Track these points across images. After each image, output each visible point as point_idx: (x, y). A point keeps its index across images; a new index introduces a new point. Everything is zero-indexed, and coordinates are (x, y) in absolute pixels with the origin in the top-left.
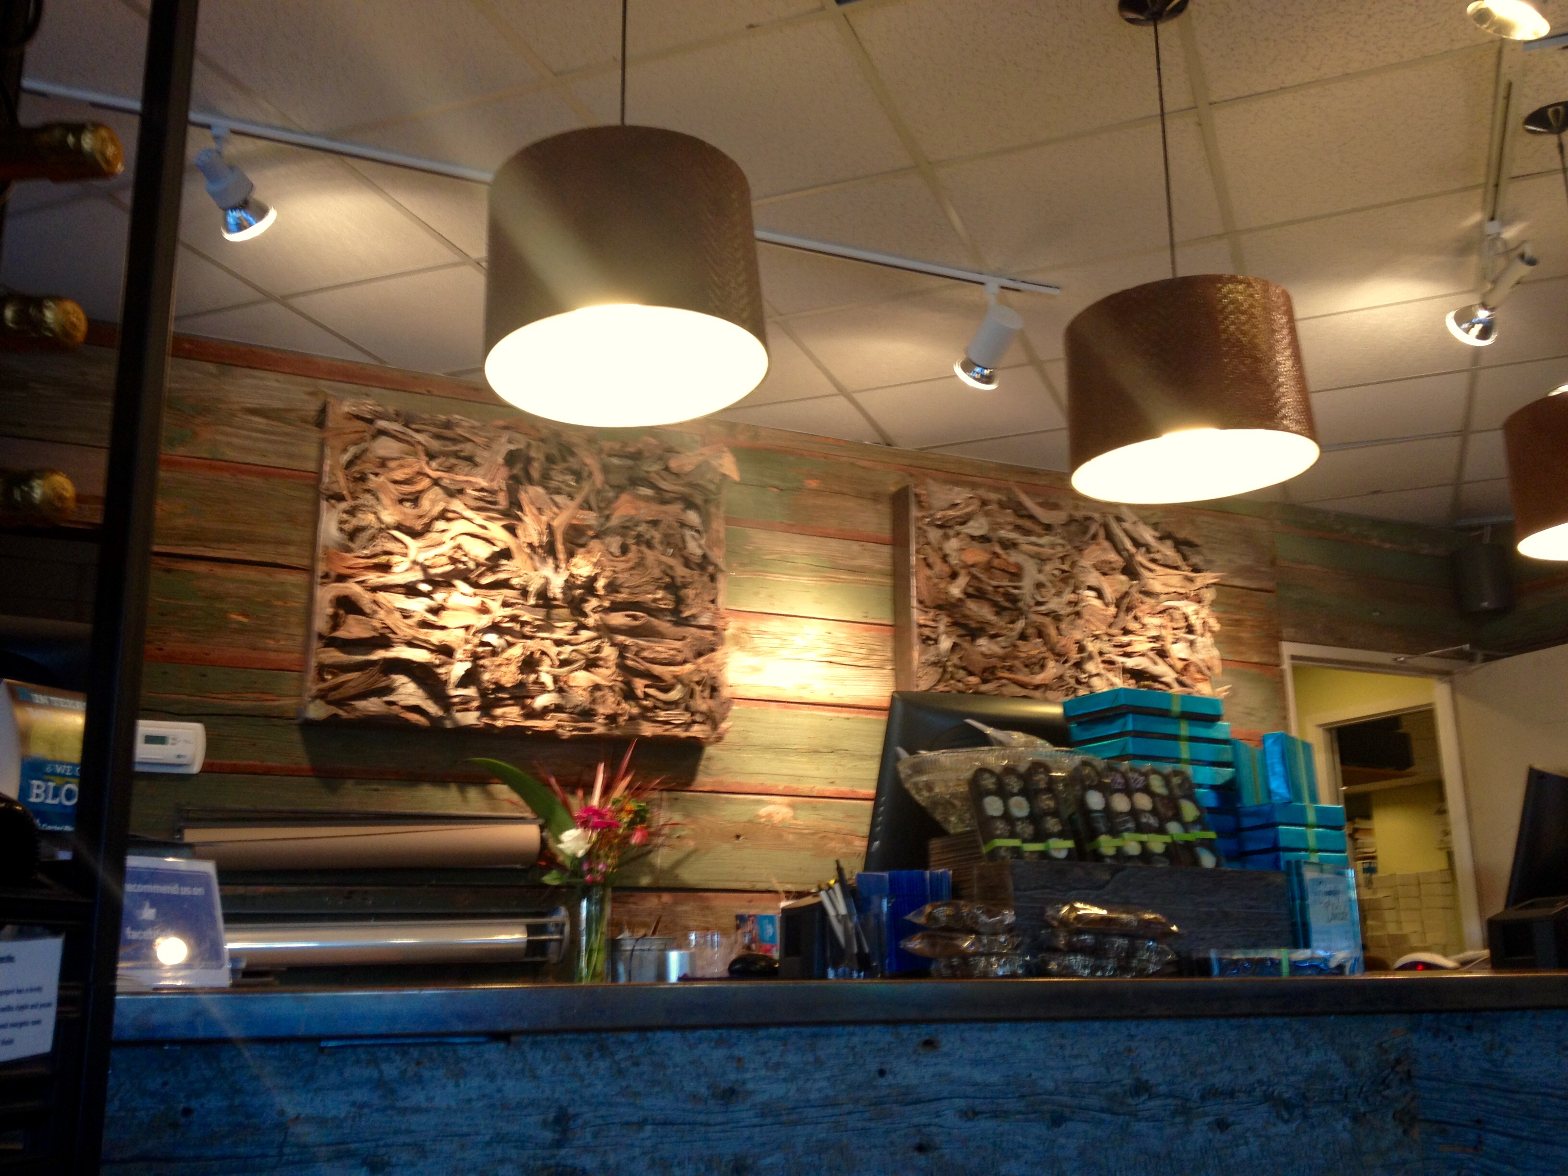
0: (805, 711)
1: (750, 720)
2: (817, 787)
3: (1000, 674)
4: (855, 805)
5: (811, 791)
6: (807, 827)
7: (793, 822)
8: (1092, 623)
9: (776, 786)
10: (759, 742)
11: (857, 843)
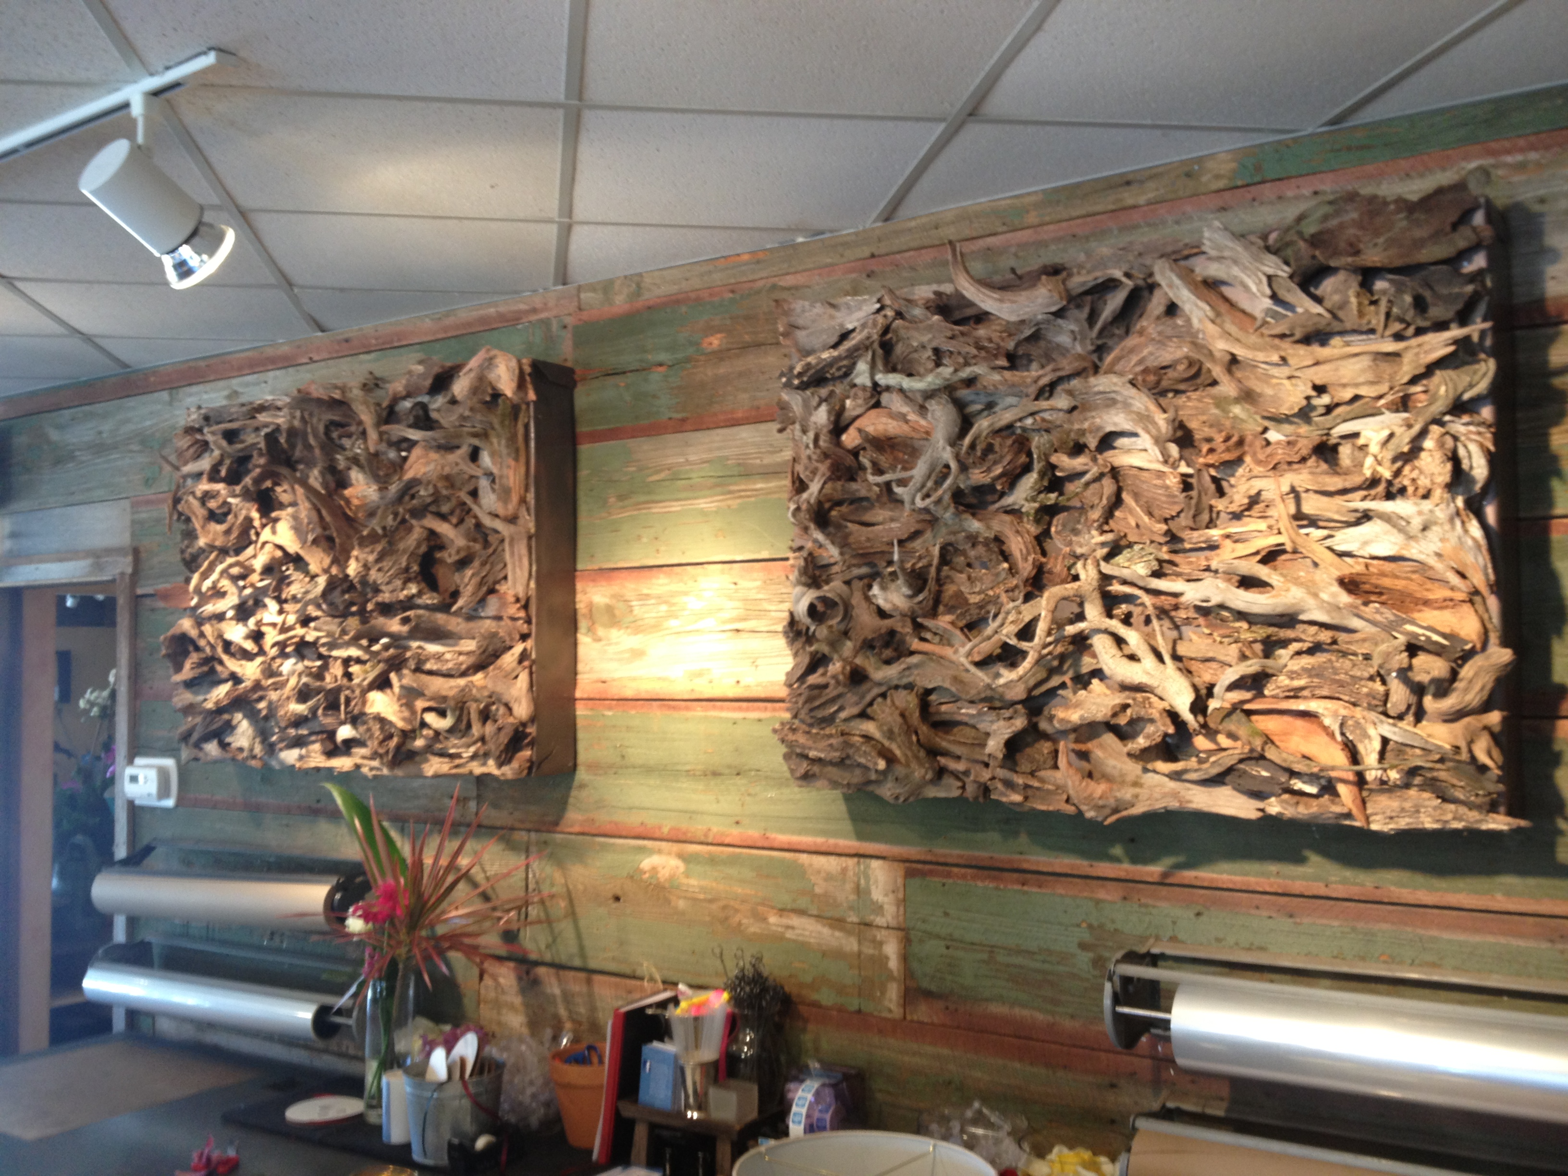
0: (699, 711)
1: (628, 729)
2: (715, 829)
3: (916, 644)
4: (771, 858)
5: (706, 835)
6: (703, 889)
7: (685, 881)
8: (1131, 511)
9: (660, 827)
10: (640, 762)
11: (773, 919)
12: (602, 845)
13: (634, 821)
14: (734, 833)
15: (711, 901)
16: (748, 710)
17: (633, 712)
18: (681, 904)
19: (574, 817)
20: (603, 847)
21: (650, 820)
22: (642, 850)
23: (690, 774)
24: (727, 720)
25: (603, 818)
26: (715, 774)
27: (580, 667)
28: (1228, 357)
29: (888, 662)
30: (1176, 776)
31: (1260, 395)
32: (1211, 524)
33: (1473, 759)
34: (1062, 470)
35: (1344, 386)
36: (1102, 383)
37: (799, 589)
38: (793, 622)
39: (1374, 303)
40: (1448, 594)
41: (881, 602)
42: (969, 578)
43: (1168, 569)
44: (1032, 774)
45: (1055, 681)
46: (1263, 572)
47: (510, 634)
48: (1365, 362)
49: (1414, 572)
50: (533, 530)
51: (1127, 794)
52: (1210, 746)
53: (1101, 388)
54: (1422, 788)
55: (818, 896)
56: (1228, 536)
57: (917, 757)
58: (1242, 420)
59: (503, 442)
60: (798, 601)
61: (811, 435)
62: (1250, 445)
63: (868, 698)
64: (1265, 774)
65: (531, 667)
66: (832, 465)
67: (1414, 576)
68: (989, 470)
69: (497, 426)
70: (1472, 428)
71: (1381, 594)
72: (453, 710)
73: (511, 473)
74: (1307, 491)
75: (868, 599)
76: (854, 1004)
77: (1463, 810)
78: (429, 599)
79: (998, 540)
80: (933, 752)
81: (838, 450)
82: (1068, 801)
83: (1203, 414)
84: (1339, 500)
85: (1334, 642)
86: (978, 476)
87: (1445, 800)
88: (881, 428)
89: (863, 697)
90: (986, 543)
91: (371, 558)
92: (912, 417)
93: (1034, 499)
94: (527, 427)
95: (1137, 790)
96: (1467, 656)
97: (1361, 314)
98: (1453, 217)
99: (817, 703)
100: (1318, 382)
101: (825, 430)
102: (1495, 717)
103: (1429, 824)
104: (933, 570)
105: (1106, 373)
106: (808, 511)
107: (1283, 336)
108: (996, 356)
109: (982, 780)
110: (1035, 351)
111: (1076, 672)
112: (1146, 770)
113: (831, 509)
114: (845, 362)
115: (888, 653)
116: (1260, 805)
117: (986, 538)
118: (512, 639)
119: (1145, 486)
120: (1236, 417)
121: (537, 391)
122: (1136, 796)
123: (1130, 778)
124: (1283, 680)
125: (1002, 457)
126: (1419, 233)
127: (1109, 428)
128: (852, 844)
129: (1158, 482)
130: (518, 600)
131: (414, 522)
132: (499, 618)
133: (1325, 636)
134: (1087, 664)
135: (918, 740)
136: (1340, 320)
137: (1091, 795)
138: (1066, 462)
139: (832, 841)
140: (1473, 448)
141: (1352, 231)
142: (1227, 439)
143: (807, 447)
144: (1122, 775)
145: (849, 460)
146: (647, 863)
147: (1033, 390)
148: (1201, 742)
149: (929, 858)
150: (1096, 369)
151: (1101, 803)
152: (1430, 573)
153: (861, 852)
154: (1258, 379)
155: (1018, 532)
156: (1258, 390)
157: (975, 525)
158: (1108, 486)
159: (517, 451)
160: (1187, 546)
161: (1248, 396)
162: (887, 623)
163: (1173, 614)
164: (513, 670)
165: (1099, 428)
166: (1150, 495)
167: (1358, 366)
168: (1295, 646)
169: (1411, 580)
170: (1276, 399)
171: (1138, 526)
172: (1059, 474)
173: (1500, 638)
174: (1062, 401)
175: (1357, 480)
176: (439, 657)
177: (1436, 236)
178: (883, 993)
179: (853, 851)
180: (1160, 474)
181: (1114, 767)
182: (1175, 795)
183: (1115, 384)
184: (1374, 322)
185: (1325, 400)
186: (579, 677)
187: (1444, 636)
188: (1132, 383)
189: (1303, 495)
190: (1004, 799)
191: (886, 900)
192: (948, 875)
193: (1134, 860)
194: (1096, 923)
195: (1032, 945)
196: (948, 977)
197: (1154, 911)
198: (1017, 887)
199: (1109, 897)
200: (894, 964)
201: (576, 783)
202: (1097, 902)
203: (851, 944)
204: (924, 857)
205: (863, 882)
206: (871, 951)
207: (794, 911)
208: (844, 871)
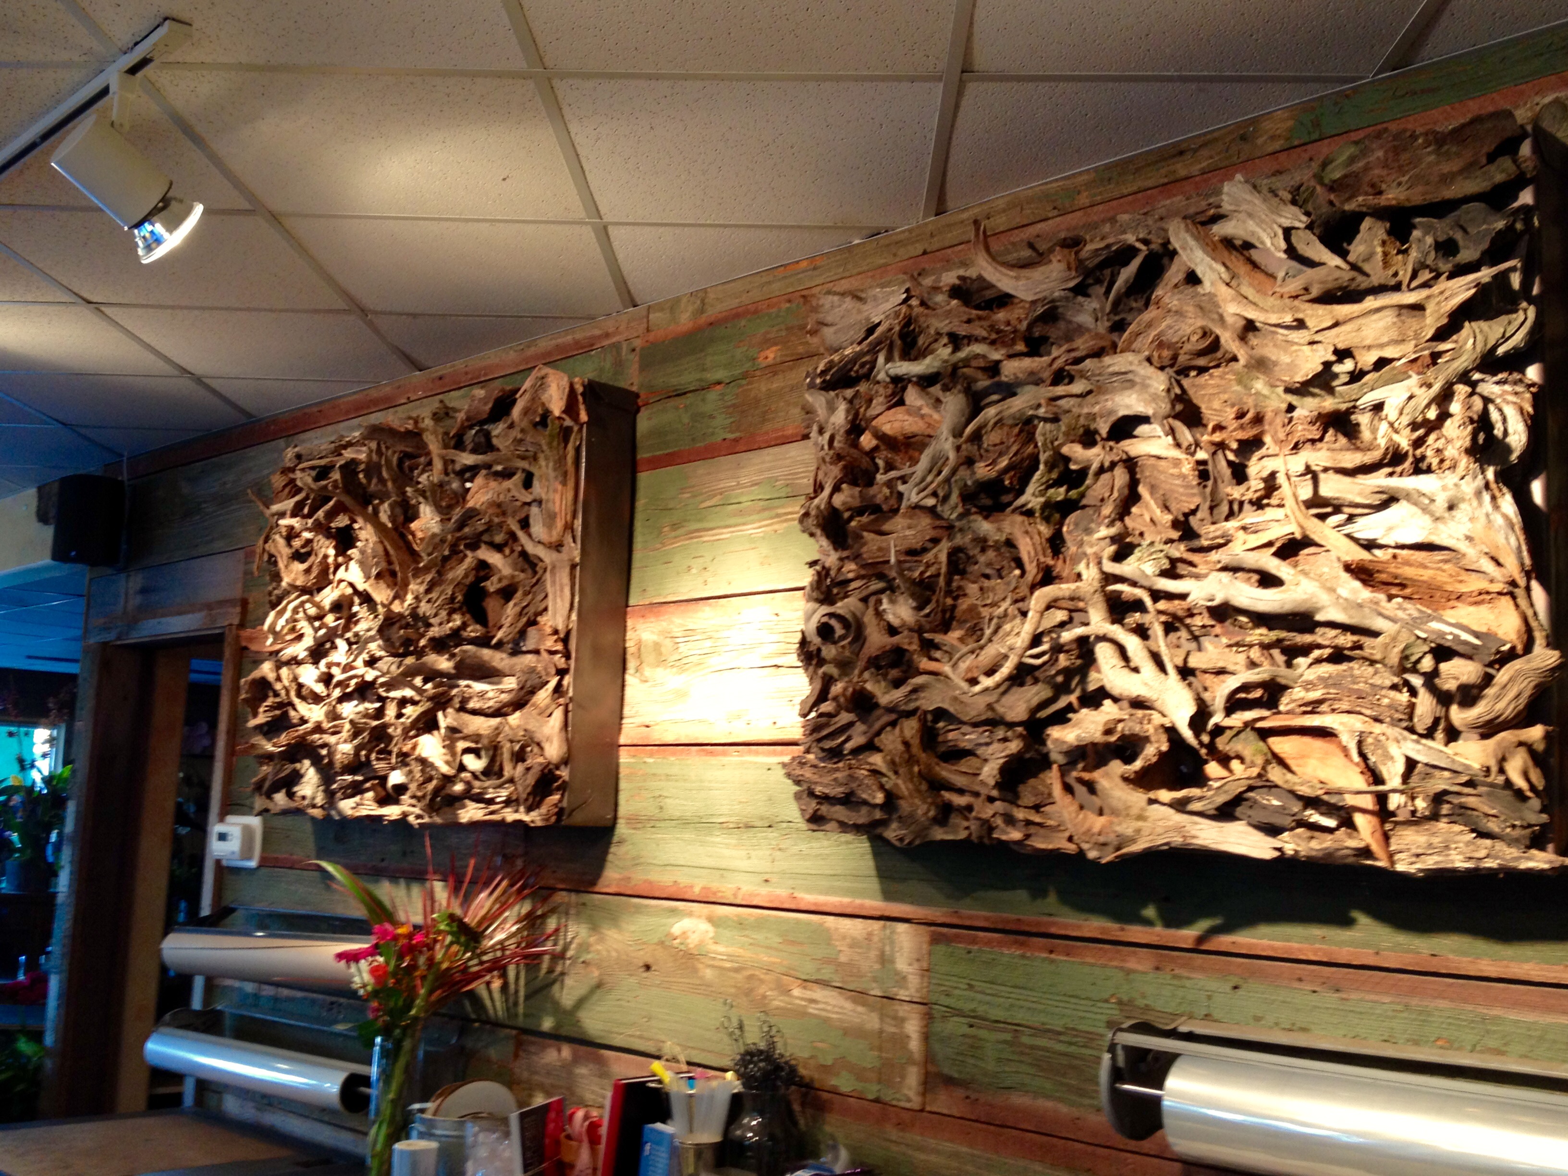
0: (734, 757)
1: (667, 778)
2: (745, 889)
3: (925, 664)
4: (798, 921)
5: (735, 895)
6: (730, 958)
7: (714, 947)
8: (1147, 507)
9: (692, 887)
10: (677, 814)
11: (796, 992)
12: (636, 906)
13: (665, 879)
14: (763, 894)
15: (737, 970)
16: (782, 754)
17: (673, 759)
18: (708, 973)
19: (611, 876)
20: (638, 910)
21: (684, 879)
22: (673, 911)
23: (723, 827)
25: (640, 878)
26: (748, 827)
27: (627, 711)
28: (1243, 323)
29: (897, 684)
30: (1183, 807)
31: (1275, 363)
32: (1231, 515)
33: (1507, 781)
34: (1076, 463)
35: (1369, 348)
36: (1116, 363)
37: (812, 605)
38: (804, 643)
39: (1405, 252)
40: (1484, 585)
41: (890, 617)
42: (981, 589)
43: (1182, 569)
44: (1037, 808)
45: (1062, 703)
46: (1278, 567)
47: (545, 669)
48: (1388, 318)
49: (1446, 561)
50: (578, 560)
51: (1130, 828)
52: (1223, 773)
53: (1115, 369)
54: (1452, 820)
55: (844, 965)
56: (1244, 528)
57: (919, 791)
58: (1265, 396)
59: (551, 465)
60: (808, 619)
61: (827, 436)
62: (1270, 424)
63: (877, 726)
64: (1276, 803)
65: (567, 705)
66: (845, 467)
67: (1446, 567)
68: (994, 463)
69: (545, 448)
70: (1507, 387)
71: (1407, 587)
72: (487, 749)
73: (557, 497)
74: (1326, 470)
75: (879, 614)
76: (873, 1090)
77: (1498, 845)
78: (474, 631)
79: (1010, 544)
80: (937, 785)
81: (853, 451)
82: (1070, 839)
83: (1225, 392)
84: (1361, 479)
85: (1358, 646)
86: (983, 471)
87: (1479, 833)
88: (897, 425)
89: (871, 725)
90: (997, 547)
91: (422, 589)
92: (926, 410)
93: (1042, 493)
94: (578, 450)
95: (1140, 824)
96: (1505, 659)
97: (1386, 264)
98: (1490, 148)
99: (825, 732)
101: (842, 431)
103: (1460, 862)
104: (942, 581)
105: (1121, 352)
106: (817, 517)
107: (1297, 296)
108: (1013, 342)
109: (984, 816)
110: (1053, 333)
111: (1084, 690)
112: (1152, 802)
113: (851, 519)
114: (867, 358)
115: (894, 673)
116: (1275, 842)
117: (997, 542)
118: (548, 674)
119: (1162, 477)
120: (1258, 393)
121: (589, 414)
122: (1138, 831)
123: (1134, 811)
124: (1299, 693)
125: (1008, 448)
126: (1447, 167)
127: (1122, 413)
128: (878, 904)
129: (1175, 471)
130: (556, 632)
131: (468, 553)
132: (537, 652)
133: (1346, 640)
134: (1094, 681)
135: (920, 771)
136: (1367, 275)
137: (1089, 830)
138: (1076, 451)
139: (857, 901)
140: (1511, 412)
141: (1377, 172)
142: (1240, 415)
143: (822, 449)
144: (1128, 808)
145: (865, 462)
146: (678, 927)
147: (1047, 375)
148: (1213, 769)
149: (955, 920)
150: (1114, 348)
151: (1102, 839)
152: (1464, 562)
153: (888, 913)
154: (1275, 345)
155: (1027, 532)
156: (1274, 358)
157: (985, 527)
158: (1120, 476)
159: (565, 474)
160: (1205, 543)
161: (1261, 365)
162: (896, 639)
163: (1188, 621)
164: (547, 707)
165: (1111, 412)
166: (1167, 487)
167: (1382, 324)
168: (1316, 653)
169: (1444, 571)
170: (1292, 367)
171: (1152, 520)
172: (1073, 467)
173: (1547, 637)
174: (1078, 387)
175: (1377, 454)
176: (482, 695)
178: (903, 1078)
179: (880, 913)
180: (1177, 463)
181: (1119, 799)
182: (1179, 829)
183: (1131, 363)
184: (1401, 273)
185: (1348, 365)
186: (624, 721)
187: (1479, 636)
188: (1149, 360)
191: (910, 969)
192: (974, 941)
193: (1169, 923)
194: (1125, 998)
195: (1057, 1024)
196: (971, 1061)
197: (1188, 983)
198: (1044, 955)
199: (1140, 967)
200: (915, 1045)
201: (615, 839)
202: (1129, 972)
203: (872, 1022)
204: (948, 920)
205: (887, 948)
206: (893, 1030)
207: (816, 982)
208: (869, 936)
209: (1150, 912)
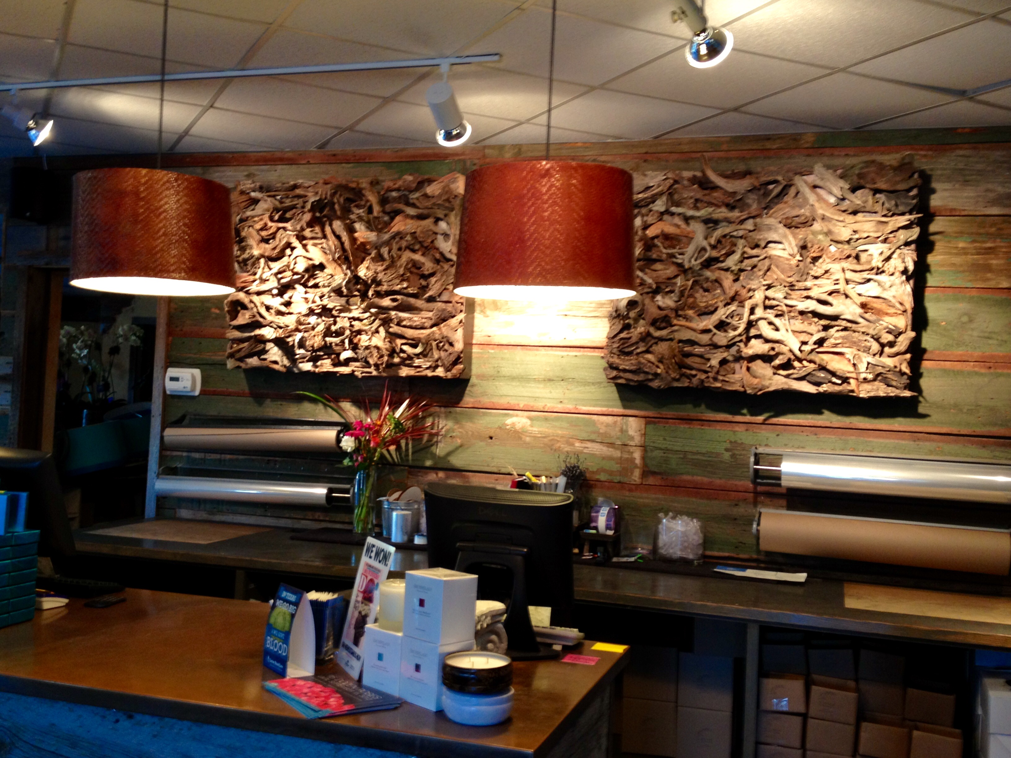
0: (543, 351)
1: (502, 359)
2: (549, 405)
3: (675, 322)
4: (578, 418)
5: (544, 408)
6: (540, 432)
7: (531, 429)
8: (774, 272)
9: (518, 405)
10: (508, 374)
11: (577, 444)
12: (484, 413)
13: (503, 402)
14: (559, 407)
15: (544, 437)
16: (570, 351)
17: (506, 351)
18: (528, 439)
19: (468, 400)
20: (484, 414)
21: (513, 402)
22: (506, 414)
23: (535, 380)
24: (558, 356)
25: (486, 401)
26: (550, 380)
27: (476, 329)
28: (822, 215)
29: (662, 329)
30: (787, 376)
31: (832, 232)
32: (807, 280)
33: (900, 370)
34: (749, 254)
35: (865, 232)
36: (767, 221)
38: (617, 311)
39: (878, 202)
40: (895, 311)
41: (660, 303)
42: (702, 296)
43: (790, 296)
44: (724, 376)
46: (830, 299)
47: (455, 310)
48: (873, 224)
49: (884, 303)
51: (767, 383)
52: (799, 365)
53: (767, 223)
54: (881, 381)
55: (602, 433)
56: (815, 285)
58: (822, 241)
62: (825, 251)
63: (650, 344)
64: (822, 375)
66: (645, 244)
68: (719, 252)
70: (910, 252)
71: (872, 309)
72: (422, 345)
74: (848, 270)
75: (654, 302)
76: (617, 479)
77: (894, 389)
78: (411, 290)
79: (718, 280)
80: (682, 367)
82: (741, 386)
84: (859, 274)
85: (852, 327)
86: (714, 254)
87: (889, 385)
88: (665, 229)
89: (647, 344)
90: (713, 281)
92: (683, 226)
93: (736, 265)
95: (770, 382)
96: (900, 334)
97: (872, 206)
98: (910, 174)
99: (626, 345)
100: (855, 229)
101: (640, 228)
102: (908, 356)
103: (882, 394)
104: (688, 293)
105: (769, 217)
107: (844, 211)
109: (702, 378)
110: (741, 205)
111: (748, 335)
112: (775, 374)
114: (649, 200)
115: (662, 325)
116: (817, 388)
117: (713, 279)
118: (456, 312)
119: (782, 264)
120: (820, 240)
122: (771, 384)
123: (769, 377)
124: (832, 341)
125: (725, 247)
126: (898, 179)
127: (769, 239)
128: (621, 411)
129: (787, 262)
134: (754, 332)
136: (865, 207)
137: (751, 384)
138: (751, 251)
139: (610, 409)
140: (910, 259)
141: (872, 174)
142: (819, 248)
144: (765, 376)
145: (650, 242)
146: (509, 421)
147: (736, 221)
148: (796, 363)
149: (659, 416)
150: (765, 215)
151: (755, 386)
152: (890, 303)
153: (625, 414)
155: (726, 278)
156: (831, 230)
157: (708, 273)
158: (767, 262)
160: (797, 288)
161: (827, 232)
162: (662, 312)
164: (456, 327)
165: (766, 239)
166: (783, 267)
167: (870, 225)
168: (836, 328)
169: (883, 305)
170: (839, 235)
171: (778, 279)
172: (745, 256)
173: (911, 328)
174: (749, 227)
175: (868, 267)
176: (411, 319)
177: (903, 180)
178: (632, 473)
179: (621, 414)
180: (788, 259)
182: (786, 383)
183: (773, 222)
184: (877, 209)
185: (857, 236)
186: (475, 334)
187: (894, 326)
188: (780, 222)
189: (846, 272)
190: (713, 386)
191: (636, 434)
192: (667, 423)
193: (752, 414)
194: (733, 440)
195: (704, 451)
196: (664, 465)
197: (759, 435)
198: (699, 427)
199: (740, 430)
200: (638, 461)
201: (470, 384)
202: (734, 432)
203: (617, 454)
204: (656, 416)
205: (624, 427)
206: (627, 456)
207: (588, 440)
208: (615, 423)
209: (745, 411)
